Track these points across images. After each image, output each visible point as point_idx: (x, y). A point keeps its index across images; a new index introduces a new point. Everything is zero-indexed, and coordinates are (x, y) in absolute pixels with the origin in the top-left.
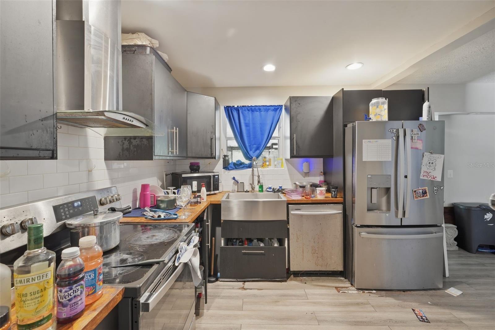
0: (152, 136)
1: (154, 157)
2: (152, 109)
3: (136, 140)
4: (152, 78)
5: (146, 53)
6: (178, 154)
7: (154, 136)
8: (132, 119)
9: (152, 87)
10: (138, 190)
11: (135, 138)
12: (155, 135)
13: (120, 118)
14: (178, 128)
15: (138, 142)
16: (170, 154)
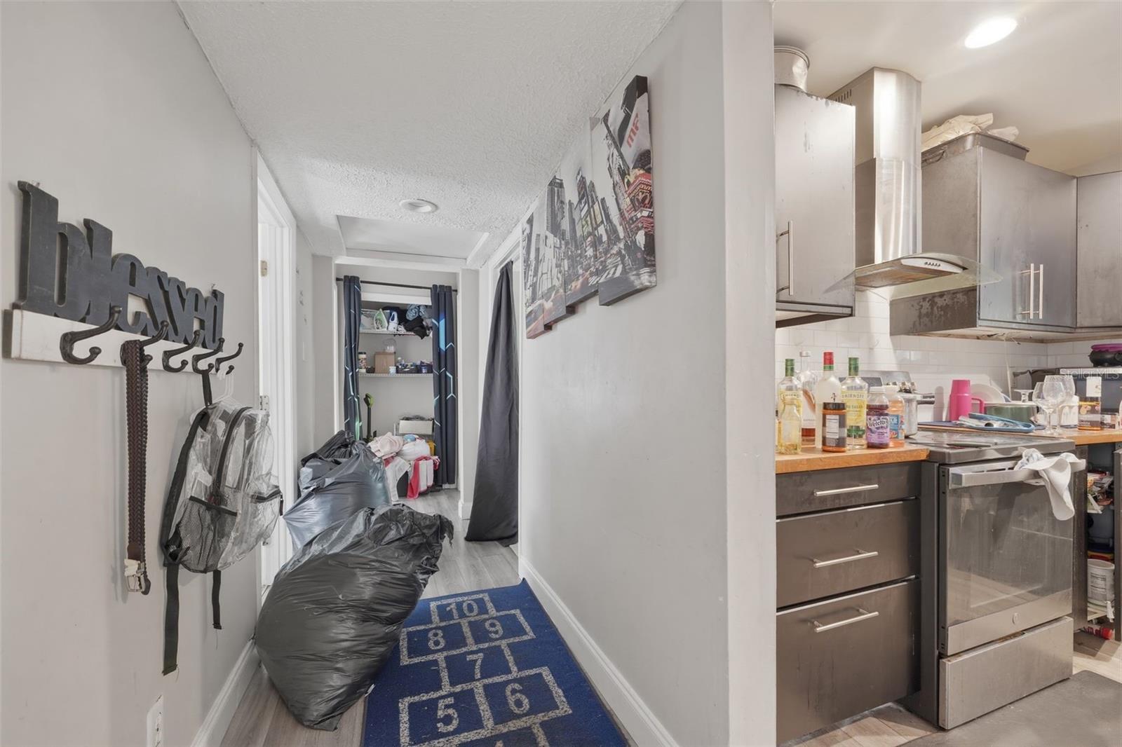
0: (976, 286)
1: (979, 322)
2: (976, 241)
3: (943, 299)
4: (977, 189)
5: (964, 148)
6: (1041, 317)
7: (980, 286)
8: (938, 263)
9: (977, 203)
10: (945, 391)
11: (942, 295)
12: (982, 284)
13: (920, 263)
14: (1042, 266)
15: (947, 301)
16: (1019, 319)
